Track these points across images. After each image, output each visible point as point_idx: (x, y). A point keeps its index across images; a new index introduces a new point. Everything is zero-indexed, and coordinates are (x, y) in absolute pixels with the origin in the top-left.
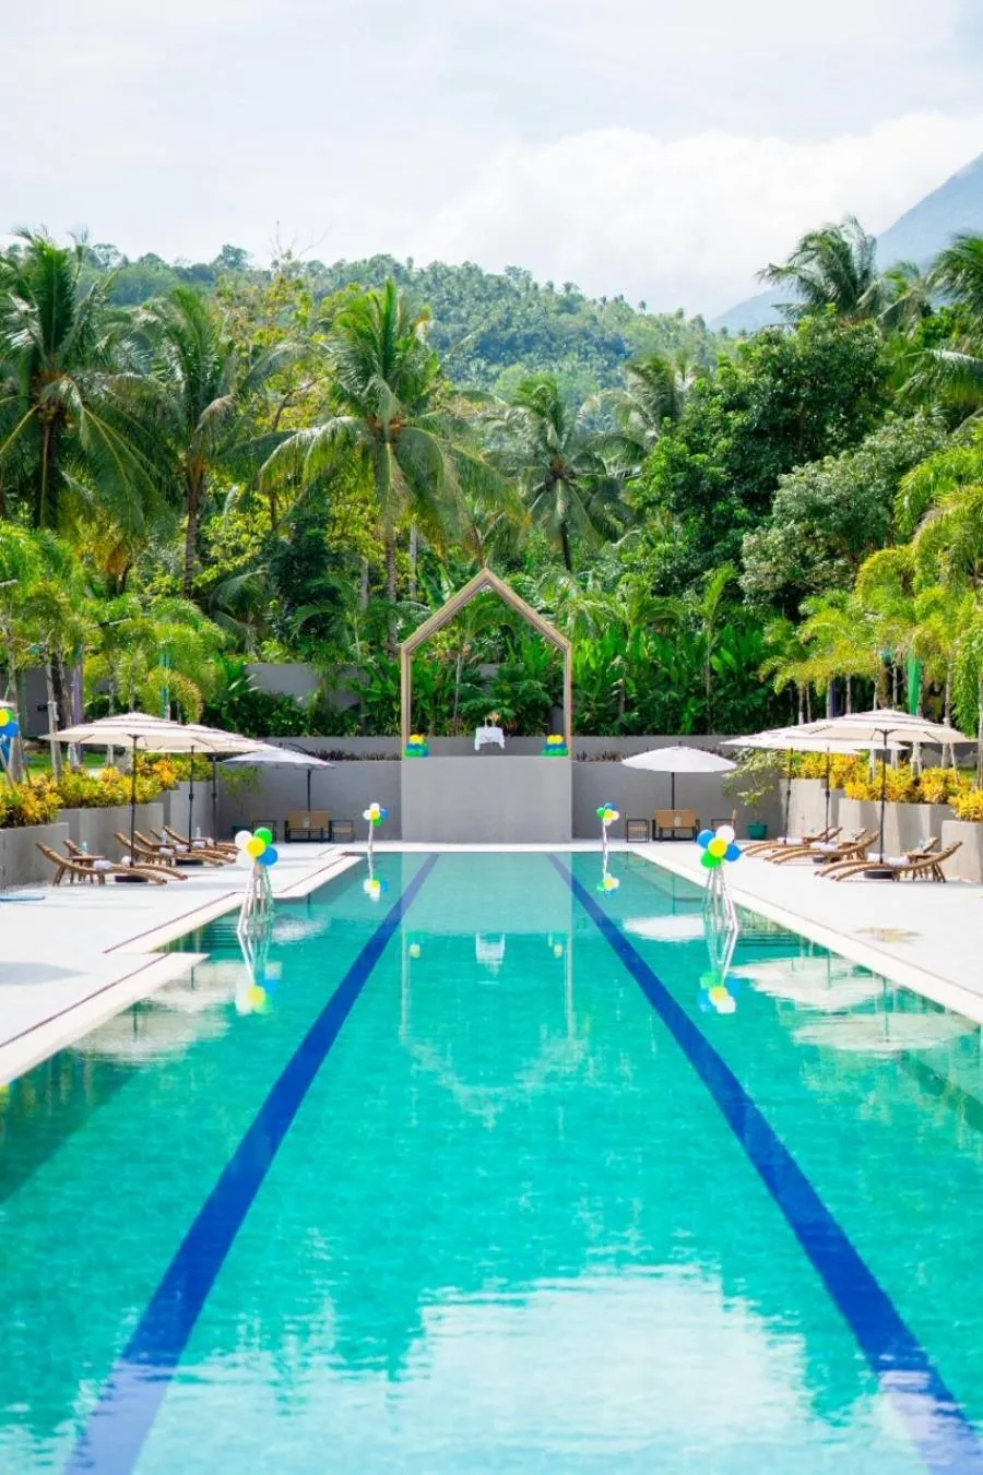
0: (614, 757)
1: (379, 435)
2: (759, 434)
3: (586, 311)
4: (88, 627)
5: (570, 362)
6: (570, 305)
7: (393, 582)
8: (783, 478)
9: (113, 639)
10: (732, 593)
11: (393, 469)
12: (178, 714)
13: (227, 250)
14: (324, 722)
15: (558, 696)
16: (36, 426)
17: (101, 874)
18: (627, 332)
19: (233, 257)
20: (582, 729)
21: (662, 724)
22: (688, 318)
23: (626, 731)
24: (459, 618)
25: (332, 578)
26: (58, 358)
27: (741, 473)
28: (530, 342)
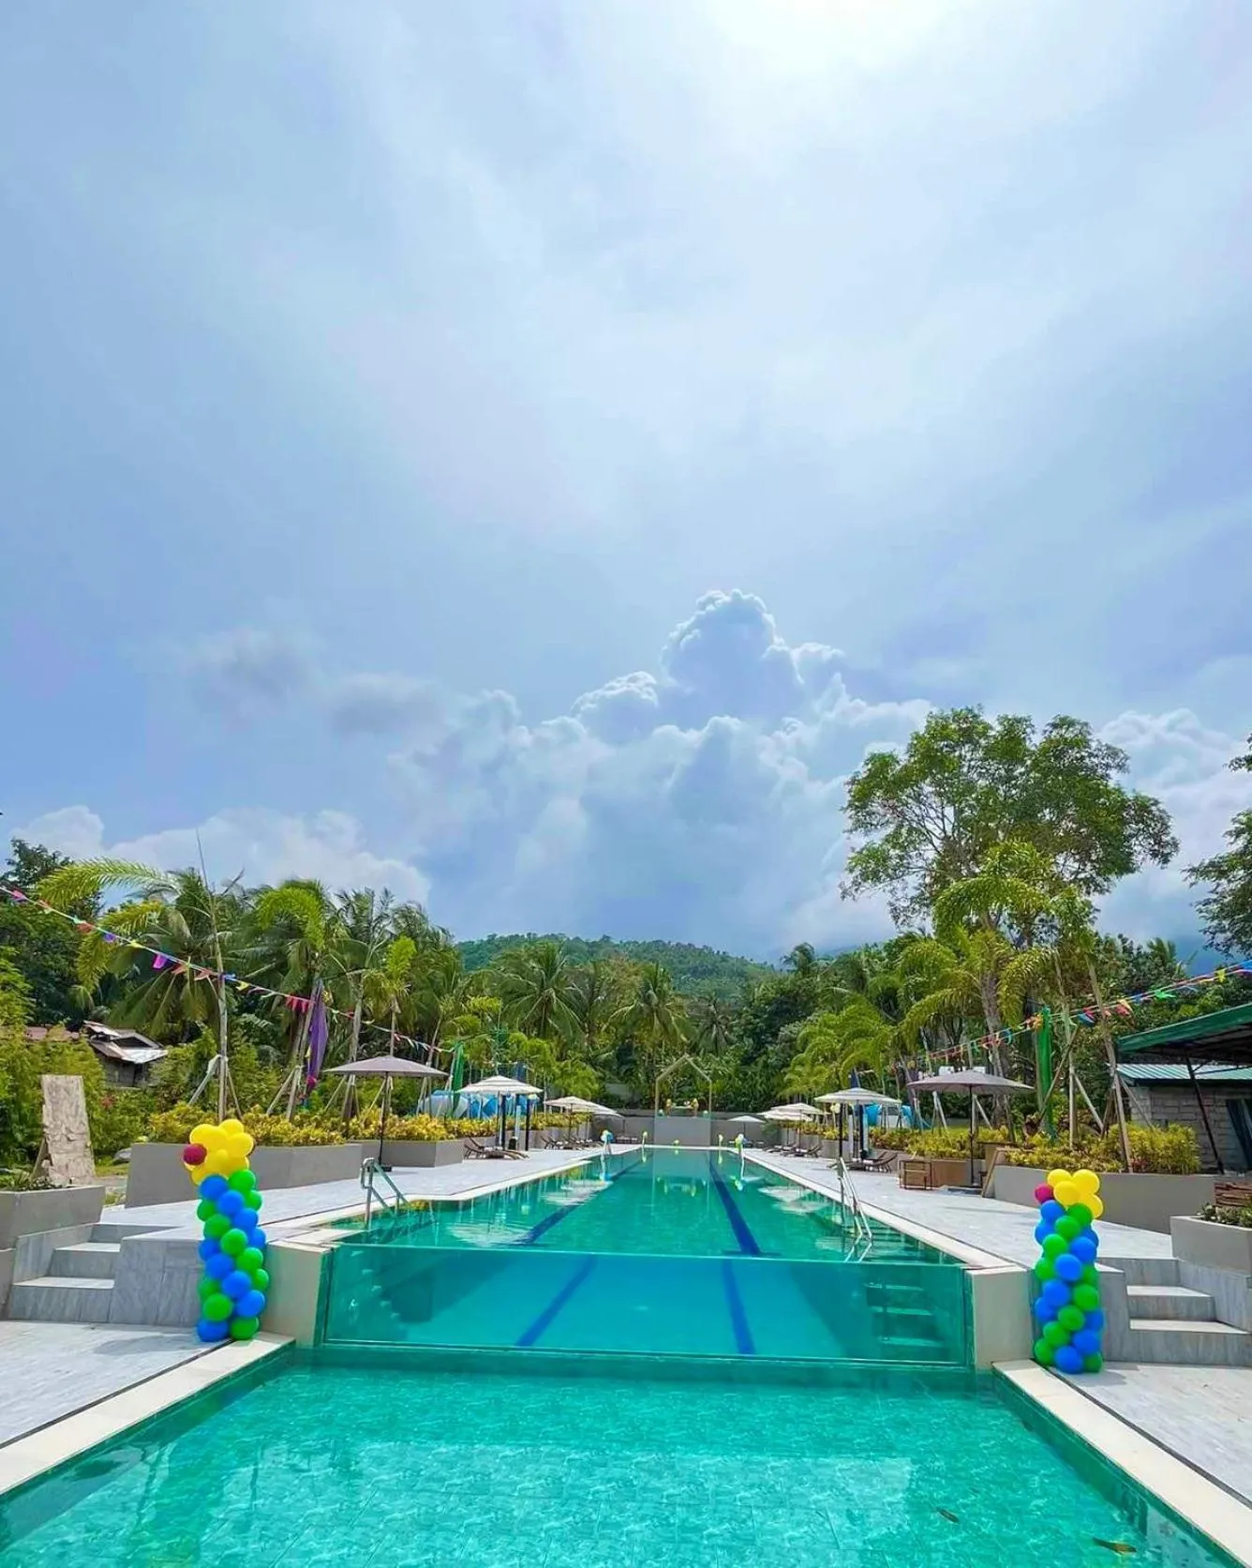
0: (726, 1119)
1: (652, 1011)
2: (776, 1014)
3: (732, 961)
4: (557, 1071)
5: (725, 979)
6: (725, 958)
7: (656, 1057)
8: (782, 1029)
9: (564, 1073)
10: (766, 1065)
11: (656, 1022)
12: (584, 1098)
13: (605, 937)
14: (631, 1105)
15: (708, 1099)
16: (541, 1004)
17: (559, 1146)
18: (745, 969)
19: (606, 939)
20: (715, 1109)
21: (742, 1109)
22: (769, 964)
23: (730, 1110)
24: (676, 1071)
25: (635, 1056)
26: (550, 982)
27: (770, 1026)
28: (711, 972)
